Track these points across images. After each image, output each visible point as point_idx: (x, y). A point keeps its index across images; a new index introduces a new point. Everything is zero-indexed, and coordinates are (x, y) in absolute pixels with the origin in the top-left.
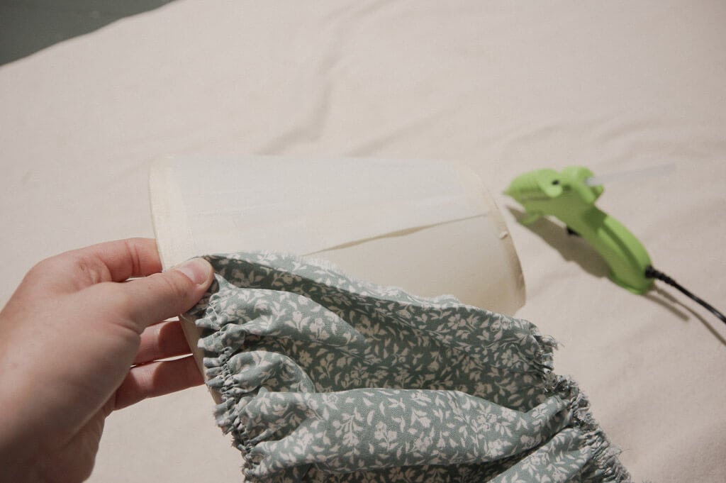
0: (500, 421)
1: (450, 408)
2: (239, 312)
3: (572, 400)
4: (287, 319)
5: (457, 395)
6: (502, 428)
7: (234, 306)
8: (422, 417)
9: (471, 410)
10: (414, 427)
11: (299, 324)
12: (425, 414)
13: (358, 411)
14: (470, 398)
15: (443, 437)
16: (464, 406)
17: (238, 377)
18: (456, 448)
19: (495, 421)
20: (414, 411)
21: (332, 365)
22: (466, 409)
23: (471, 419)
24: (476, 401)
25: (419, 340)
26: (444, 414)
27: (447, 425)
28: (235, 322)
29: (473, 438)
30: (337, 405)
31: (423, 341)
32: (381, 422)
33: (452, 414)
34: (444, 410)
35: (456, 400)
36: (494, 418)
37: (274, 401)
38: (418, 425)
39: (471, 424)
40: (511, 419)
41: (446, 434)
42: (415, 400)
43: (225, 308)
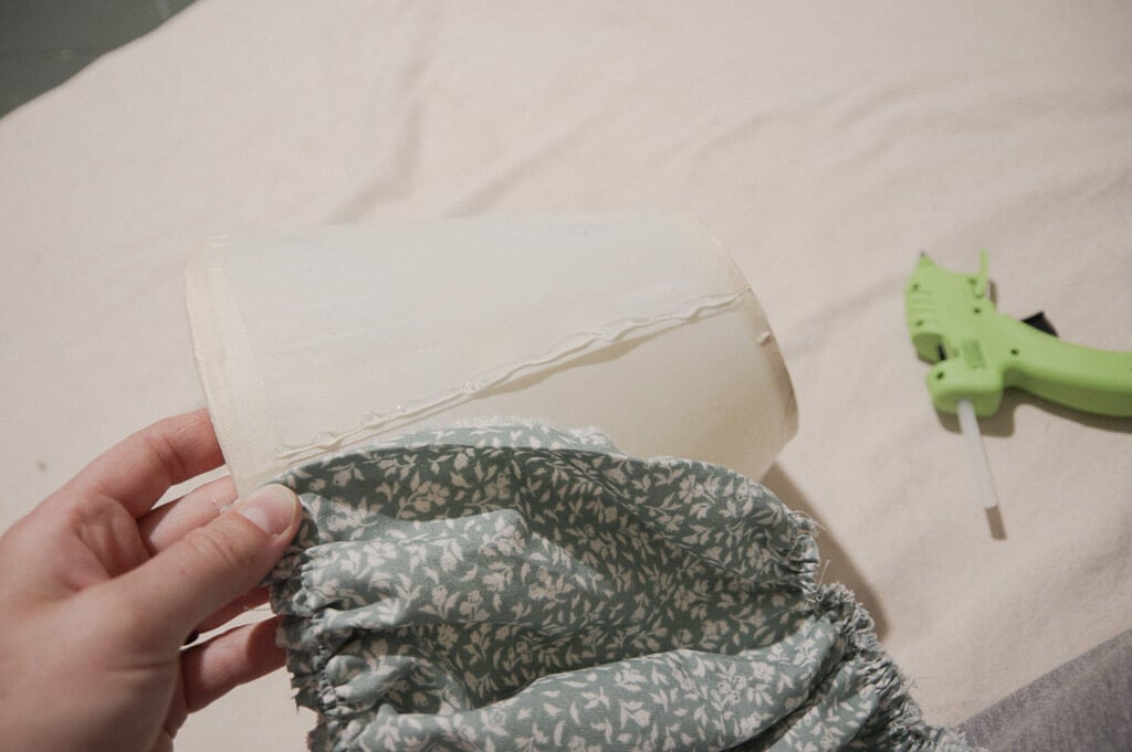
0: (753, 684)
1: (674, 683)
2: (343, 593)
3: (845, 622)
4: (424, 604)
5: (681, 657)
6: (758, 695)
7: (334, 582)
8: (636, 711)
9: (706, 677)
10: (626, 730)
11: (443, 607)
12: (639, 705)
13: (539, 729)
14: (702, 658)
15: (672, 734)
16: (695, 673)
17: (344, 690)
18: (693, 744)
19: (745, 685)
20: (623, 704)
21: (488, 639)
22: (699, 677)
23: (709, 690)
24: (712, 660)
25: (619, 583)
26: (669, 697)
27: (676, 713)
28: (336, 605)
29: (716, 722)
30: (507, 728)
31: (623, 582)
32: (576, 737)
33: (681, 693)
34: (667, 689)
35: (683, 666)
36: (743, 682)
37: (405, 731)
38: (632, 725)
39: (711, 698)
40: (768, 679)
41: (675, 728)
42: (621, 684)
43: (320, 585)
